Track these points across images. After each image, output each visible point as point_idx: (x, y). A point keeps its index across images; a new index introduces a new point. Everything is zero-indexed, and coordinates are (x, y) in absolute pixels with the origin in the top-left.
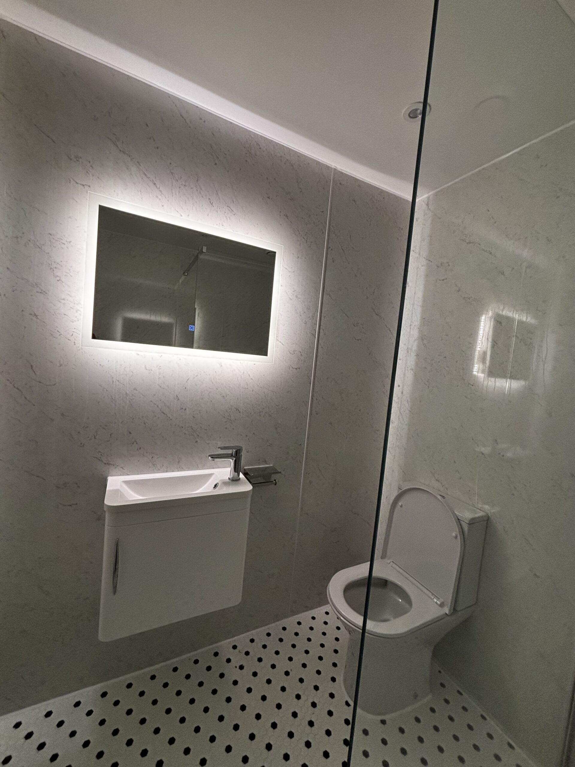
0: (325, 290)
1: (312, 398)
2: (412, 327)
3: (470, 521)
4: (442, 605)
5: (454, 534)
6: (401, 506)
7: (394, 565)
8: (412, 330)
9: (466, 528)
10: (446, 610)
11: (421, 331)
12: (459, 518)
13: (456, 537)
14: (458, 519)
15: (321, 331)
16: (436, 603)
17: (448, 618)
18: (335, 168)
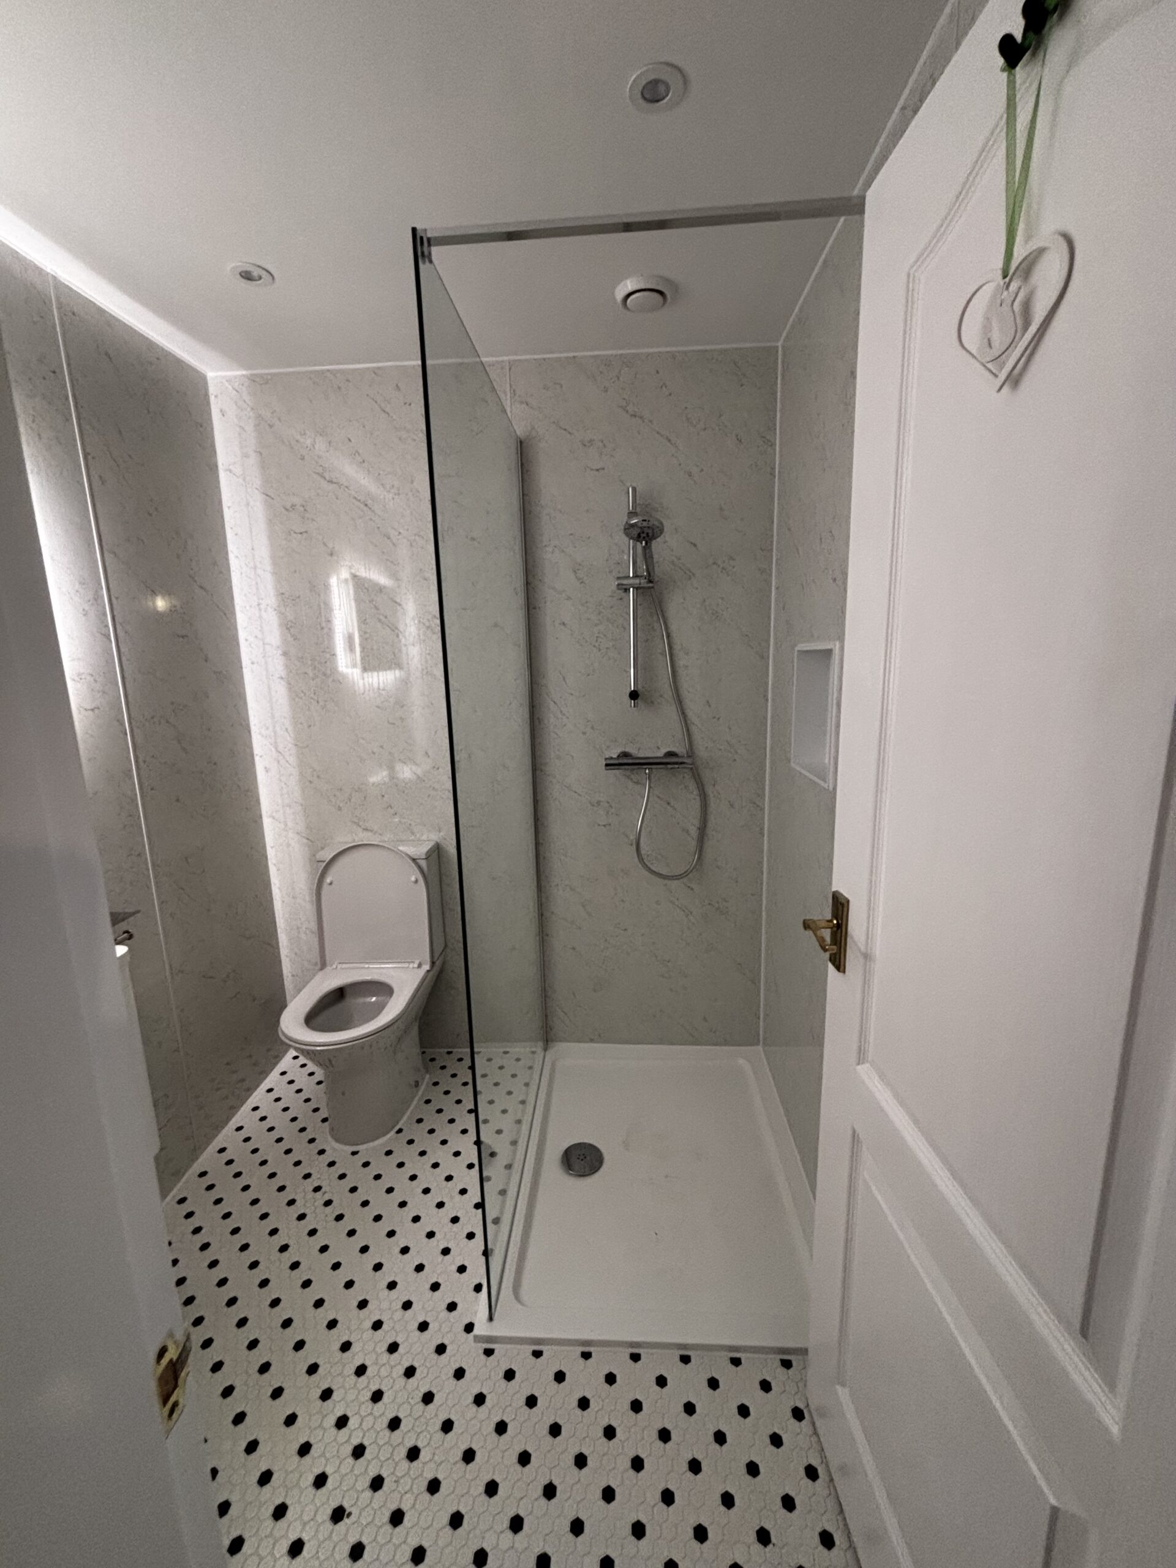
0: (104, 544)
1: (136, 762)
2: (263, 607)
3: (426, 855)
4: (420, 966)
5: (413, 879)
6: (331, 884)
7: (344, 966)
8: (263, 612)
9: (423, 864)
10: (427, 967)
11: (281, 615)
12: (415, 857)
13: (416, 881)
14: (414, 860)
15: (118, 626)
16: (413, 968)
17: (431, 973)
18: (54, 274)
